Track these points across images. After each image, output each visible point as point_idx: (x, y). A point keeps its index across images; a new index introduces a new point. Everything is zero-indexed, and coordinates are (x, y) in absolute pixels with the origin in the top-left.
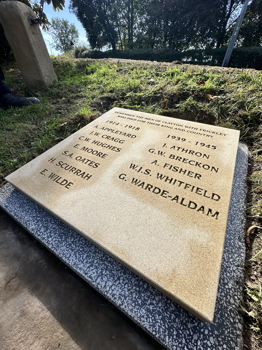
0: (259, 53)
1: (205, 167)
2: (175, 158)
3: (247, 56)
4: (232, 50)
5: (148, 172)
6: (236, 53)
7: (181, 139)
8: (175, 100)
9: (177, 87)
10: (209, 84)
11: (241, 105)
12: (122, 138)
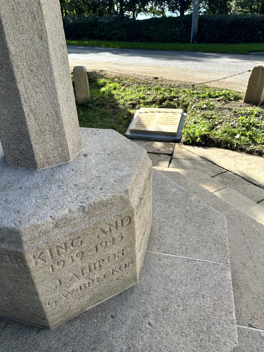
0: (226, 22)
1: (174, 119)
2: (167, 118)
3: (215, 24)
4: (198, 19)
5: (162, 122)
6: (202, 22)
8: (162, 102)
9: (161, 96)
10: (173, 94)
11: (183, 101)
12: (152, 116)
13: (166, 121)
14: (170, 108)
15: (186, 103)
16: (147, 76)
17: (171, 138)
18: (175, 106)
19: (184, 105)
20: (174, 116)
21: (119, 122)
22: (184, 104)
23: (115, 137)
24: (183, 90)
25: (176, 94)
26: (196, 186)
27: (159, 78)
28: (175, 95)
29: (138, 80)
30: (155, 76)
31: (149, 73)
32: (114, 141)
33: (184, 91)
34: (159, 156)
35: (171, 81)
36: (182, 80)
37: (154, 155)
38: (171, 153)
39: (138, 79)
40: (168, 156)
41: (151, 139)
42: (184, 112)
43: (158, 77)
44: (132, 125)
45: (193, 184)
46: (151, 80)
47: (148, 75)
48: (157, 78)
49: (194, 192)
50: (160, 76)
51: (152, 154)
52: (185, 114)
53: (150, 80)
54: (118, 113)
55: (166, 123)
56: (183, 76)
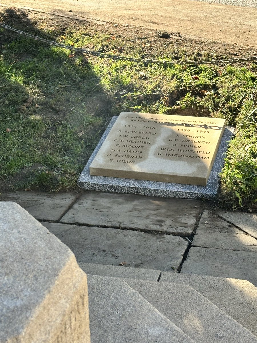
1: (203, 142)
2: (186, 141)
5: (172, 150)
7: (187, 130)
8: (175, 97)
9: (174, 83)
10: (203, 80)
11: (228, 99)
12: (146, 136)
13: (182, 148)
14: (194, 115)
15: (234, 103)
16: (143, 29)
17: (192, 190)
18: (207, 108)
19: (229, 108)
20: (202, 134)
21: (64, 146)
22: (229, 104)
23: (17, 223)
24: (228, 69)
25: (211, 79)
26: (222, 322)
27: (171, 34)
28: (208, 82)
29: (120, 40)
30: (163, 29)
31: (150, 19)
32: (13, 231)
33: (231, 72)
34: (160, 240)
35: (200, 43)
36: (230, 40)
37: (147, 235)
38: (190, 231)
39: (120, 37)
40: (182, 239)
41: (143, 194)
42: (229, 125)
43: (169, 32)
44: (96, 158)
45: (217, 315)
46: (152, 39)
47: (146, 26)
48: (166, 36)
49: (216, 336)
50: (175, 31)
51: (142, 233)
52: (232, 130)
53: (148, 42)
54: (62, 124)
55: (182, 153)
56: (234, 30)
